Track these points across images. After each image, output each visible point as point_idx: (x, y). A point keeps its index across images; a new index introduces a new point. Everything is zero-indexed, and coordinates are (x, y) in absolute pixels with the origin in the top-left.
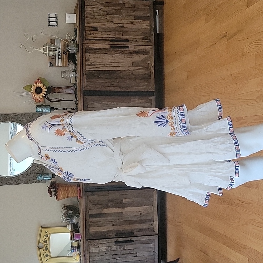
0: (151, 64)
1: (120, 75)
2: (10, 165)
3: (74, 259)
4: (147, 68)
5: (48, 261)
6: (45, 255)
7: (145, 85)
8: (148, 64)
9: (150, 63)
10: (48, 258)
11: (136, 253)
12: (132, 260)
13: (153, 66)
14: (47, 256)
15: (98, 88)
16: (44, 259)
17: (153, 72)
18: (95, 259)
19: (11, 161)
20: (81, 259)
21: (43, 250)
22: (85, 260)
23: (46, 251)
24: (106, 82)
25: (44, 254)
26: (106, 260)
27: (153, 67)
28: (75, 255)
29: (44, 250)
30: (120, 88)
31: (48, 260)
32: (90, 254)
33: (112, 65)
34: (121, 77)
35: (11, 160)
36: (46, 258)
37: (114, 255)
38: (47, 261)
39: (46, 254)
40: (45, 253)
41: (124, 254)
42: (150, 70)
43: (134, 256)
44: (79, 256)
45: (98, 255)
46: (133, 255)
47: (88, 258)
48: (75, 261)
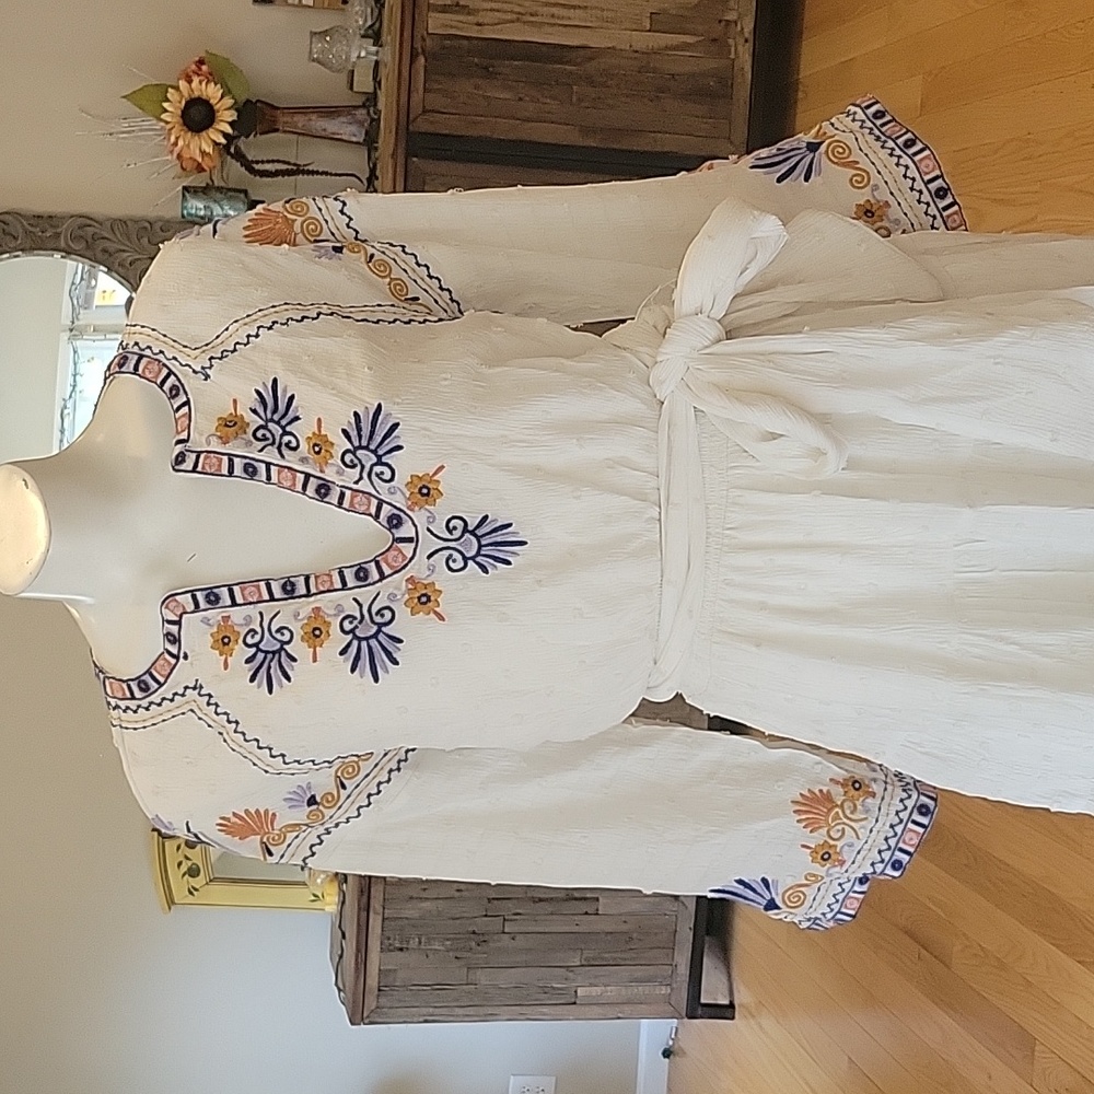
0: (739, 28)
1: (591, 67)
2: (62, 432)
3: (315, 895)
4: (718, 44)
5: (195, 893)
6: (184, 868)
7: (703, 126)
8: (723, 23)
9: (736, 23)
10: (198, 882)
11: (597, 899)
12: (576, 929)
13: (747, 35)
14: (193, 872)
15: (481, 122)
16: (179, 885)
17: (748, 68)
18: (411, 911)
19: (66, 412)
20: (343, 903)
21: (178, 848)
22: (364, 914)
23: (189, 852)
24: (520, 99)
25: (180, 864)
26: (458, 922)
27: (746, 41)
28: (319, 881)
29: (183, 846)
30: (586, 131)
31: (196, 890)
32: (388, 887)
33: (553, 16)
34: (591, 82)
35: (66, 407)
36: (190, 879)
37: (496, 902)
38: (191, 893)
39: (190, 863)
40: (187, 858)
41: (541, 900)
42: (732, 56)
43: (586, 913)
44: (336, 884)
45: (424, 895)
46: (584, 907)
47: (376, 904)
48: (317, 905)
